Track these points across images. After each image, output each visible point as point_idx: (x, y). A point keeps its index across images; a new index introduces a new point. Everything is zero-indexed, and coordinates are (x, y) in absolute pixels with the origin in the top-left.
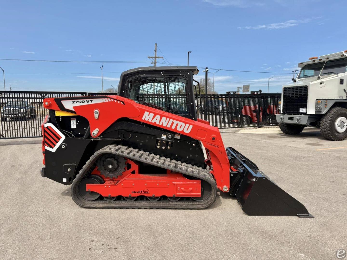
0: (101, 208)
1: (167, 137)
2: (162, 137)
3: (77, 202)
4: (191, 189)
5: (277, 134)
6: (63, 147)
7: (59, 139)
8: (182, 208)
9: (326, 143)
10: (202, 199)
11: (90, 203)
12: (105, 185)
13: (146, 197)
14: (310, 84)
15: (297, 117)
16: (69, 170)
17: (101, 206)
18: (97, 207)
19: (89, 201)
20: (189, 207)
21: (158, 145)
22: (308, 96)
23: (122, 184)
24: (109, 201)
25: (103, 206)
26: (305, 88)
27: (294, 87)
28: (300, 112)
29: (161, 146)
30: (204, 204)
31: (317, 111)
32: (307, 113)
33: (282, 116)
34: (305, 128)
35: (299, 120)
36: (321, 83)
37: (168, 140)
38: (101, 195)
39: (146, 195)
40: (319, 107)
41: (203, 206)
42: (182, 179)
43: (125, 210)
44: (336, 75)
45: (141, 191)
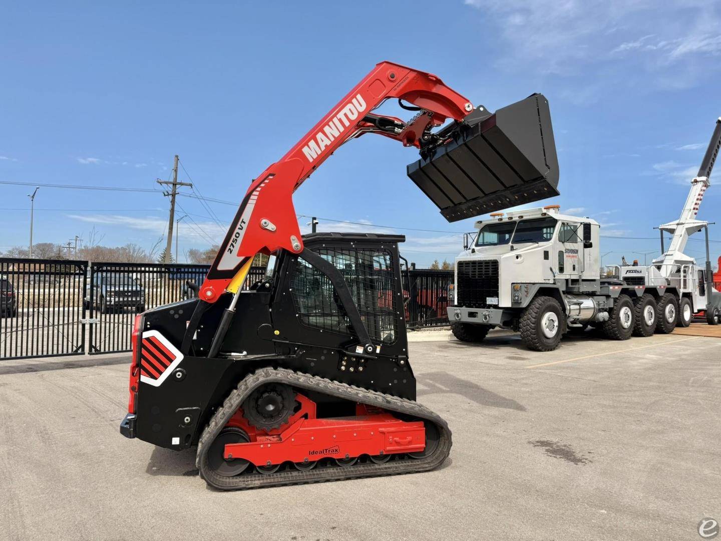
0: (257, 487)
1: (365, 351)
2: (357, 351)
3: (212, 480)
4: (409, 438)
5: (449, 342)
6: (179, 375)
7: (171, 361)
8: (399, 471)
9: (534, 356)
10: (425, 455)
11: (231, 480)
12: (261, 444)
13: (334, 460)
14: (502, 257)
15: (485, 311)
16: (187, 419)
17: (257, 483)
18: (250, 486)
19: (229, 477)
20: (410, 469)
21: (342, 365)
22: (499, 278)
23: (293, 440)
24: (268, 473)
25: (261, 484)
26: (495, 264)
27: (476, 261)
28: (488, 303)
29: (347, 367)
30: (432, 462)
31: (515, 302)
32: (500, 306)
33: (458, 310)
34: (491, 330)
35: (488, 317)
36: (517, 257)
37: (366, 356)
38: (251, 463)
39: (335, 456)
40: (518, 296)
41: (432, 465)
42: (394, 422)
43: (300, 486)
44: (537, 245)
45: (326, 450)
